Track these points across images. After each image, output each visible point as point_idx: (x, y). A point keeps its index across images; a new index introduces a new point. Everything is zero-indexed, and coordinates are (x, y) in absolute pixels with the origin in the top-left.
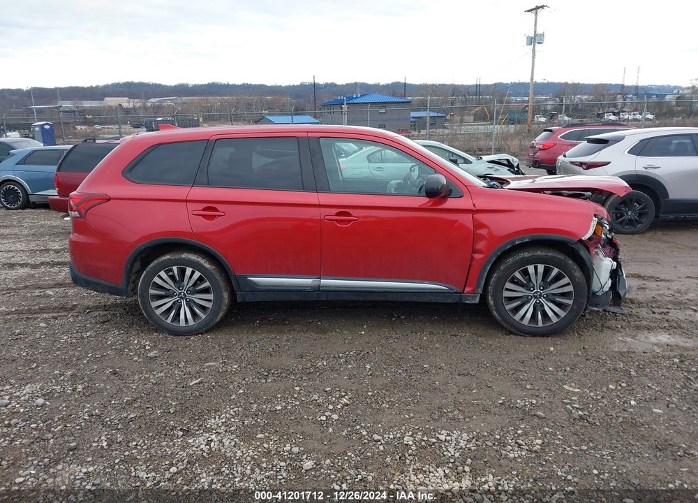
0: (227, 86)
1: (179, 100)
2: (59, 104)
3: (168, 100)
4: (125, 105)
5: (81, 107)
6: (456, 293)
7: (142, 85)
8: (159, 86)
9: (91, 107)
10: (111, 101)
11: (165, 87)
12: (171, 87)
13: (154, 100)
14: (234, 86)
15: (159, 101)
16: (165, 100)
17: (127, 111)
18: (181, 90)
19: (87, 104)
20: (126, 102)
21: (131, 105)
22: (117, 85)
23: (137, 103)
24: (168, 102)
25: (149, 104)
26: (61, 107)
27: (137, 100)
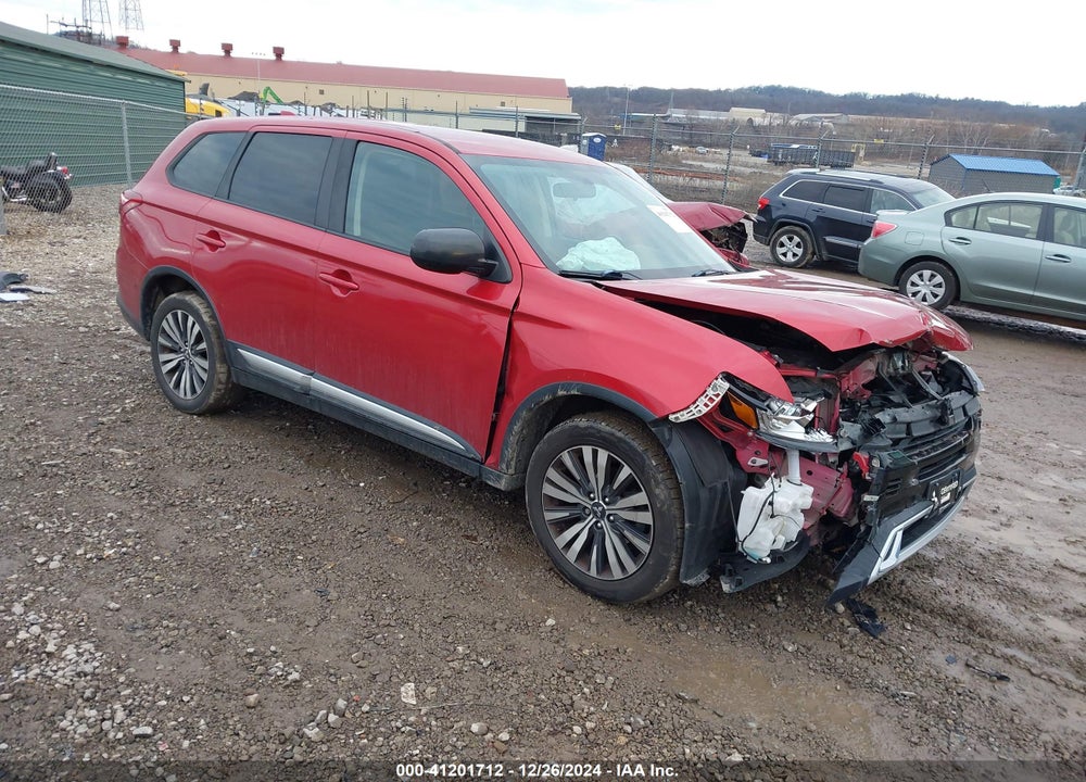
0: (936, 101)
1: (844, 119)
2: (668, 113)
3: (826, 118)
4: (758, 121)
5: (694, 119)
6: (473, 459)
7: (792, 91)
8: (818, 95)
9: (709, 120)
10: (740, 114)
11: (829, 96)
12: (838, 97)
13: (803, 117)
14: (947, 102)
15: (811, 120)
16: (821, 118)
17: (757, 129)
18: (854, 104)
19: (705, 115)
20: (759, 116)
21: (766, 122)
22: (757, 90)
23: (776, 119)
24: (826, 120)
25: (793, 123)
26: (669, 116)
27: (776, 115)
